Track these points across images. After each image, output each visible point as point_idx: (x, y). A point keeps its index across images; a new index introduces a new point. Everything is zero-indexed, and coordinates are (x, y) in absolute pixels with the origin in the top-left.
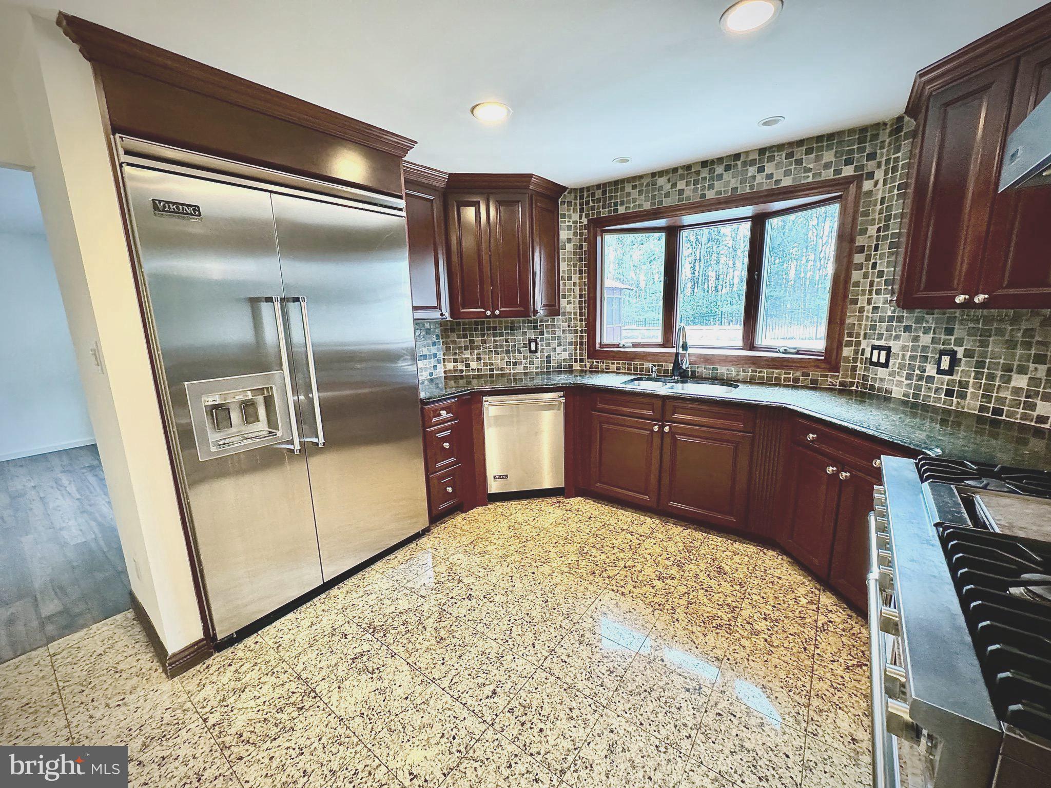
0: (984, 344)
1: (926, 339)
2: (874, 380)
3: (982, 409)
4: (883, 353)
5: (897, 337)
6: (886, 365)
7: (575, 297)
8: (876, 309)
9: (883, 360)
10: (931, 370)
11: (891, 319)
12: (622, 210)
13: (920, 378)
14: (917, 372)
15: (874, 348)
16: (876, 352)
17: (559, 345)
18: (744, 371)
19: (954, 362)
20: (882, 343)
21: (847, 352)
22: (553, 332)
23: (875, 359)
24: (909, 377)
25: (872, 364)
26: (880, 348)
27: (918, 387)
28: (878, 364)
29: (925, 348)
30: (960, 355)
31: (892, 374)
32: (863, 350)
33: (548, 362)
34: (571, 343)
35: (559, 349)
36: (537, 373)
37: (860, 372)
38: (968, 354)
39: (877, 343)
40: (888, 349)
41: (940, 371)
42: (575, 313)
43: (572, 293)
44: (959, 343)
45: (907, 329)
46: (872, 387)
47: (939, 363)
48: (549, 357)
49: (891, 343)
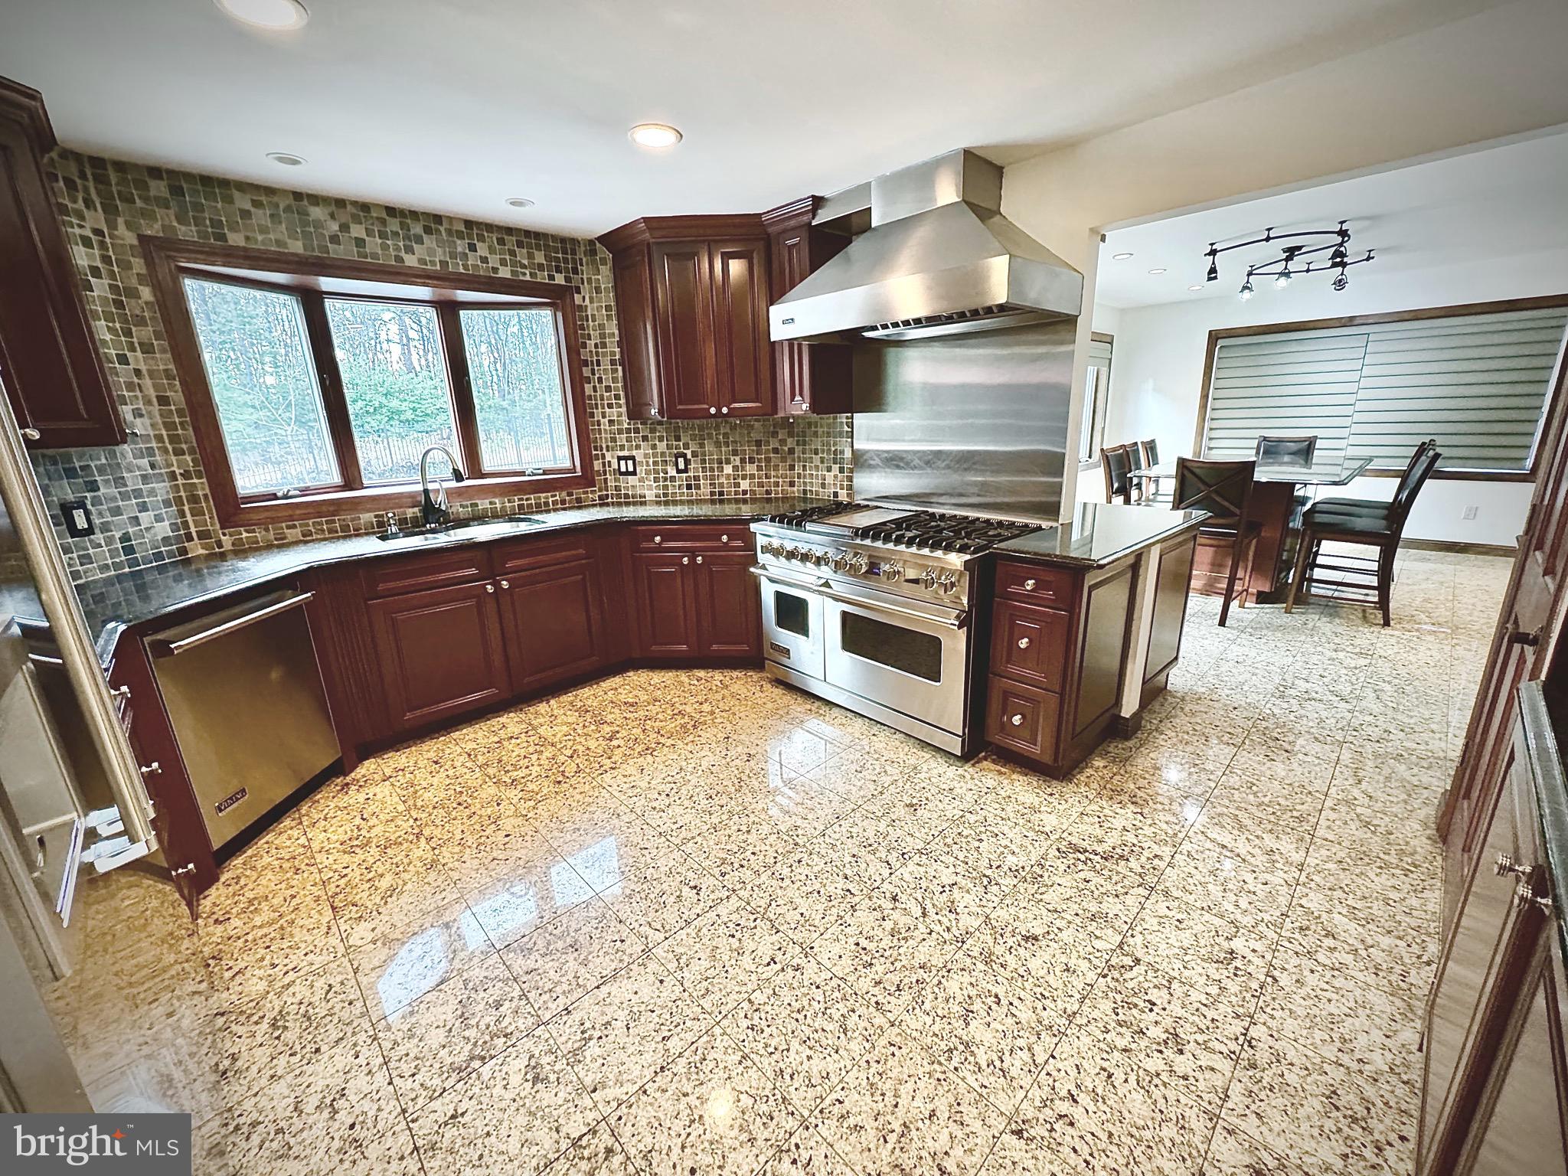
0: (702, 446)
1: (662, 446)
2: (627, 488)
3: (712, 493)
4: (630, 462)
5: (638, 447)
6: (634, 473)
7: (148, 402)
8: (611, 422)
9: (631, 469)
10: (672, 472)
11: (628, 431)
12: (236, 239)
13: (665, 479)
14: (662, 475)
15: (620, 458)
16: (623, 463)
17: (143, 508)
18: (509, 501)
19: (687, 462)
20: (626, 453)
21: (597, 465)
22: (120, 481)
23: (623, 469)
24: (656, 480)
25: (621, 474)
26: (626, 458)
27: (666, 487)
28: (627, 473)
29: (663, 454)
30: (689, 456)
31: (641, 480)
32: (609, 462)
33: (129, 550)
34: (167, 503)
35: (146, 518)
36: (108, 582)
37: (611, 484)
38: (694, 454)
39: (621, 454)
40: (633, 458)
41: (679, 471)
42: (159, 438)
43: (138, 393)
44: (686, 446)
45: (645, 438)
46: (627, 496)
47: (677, 464)
48: (125, 538)
49: (634, 453)
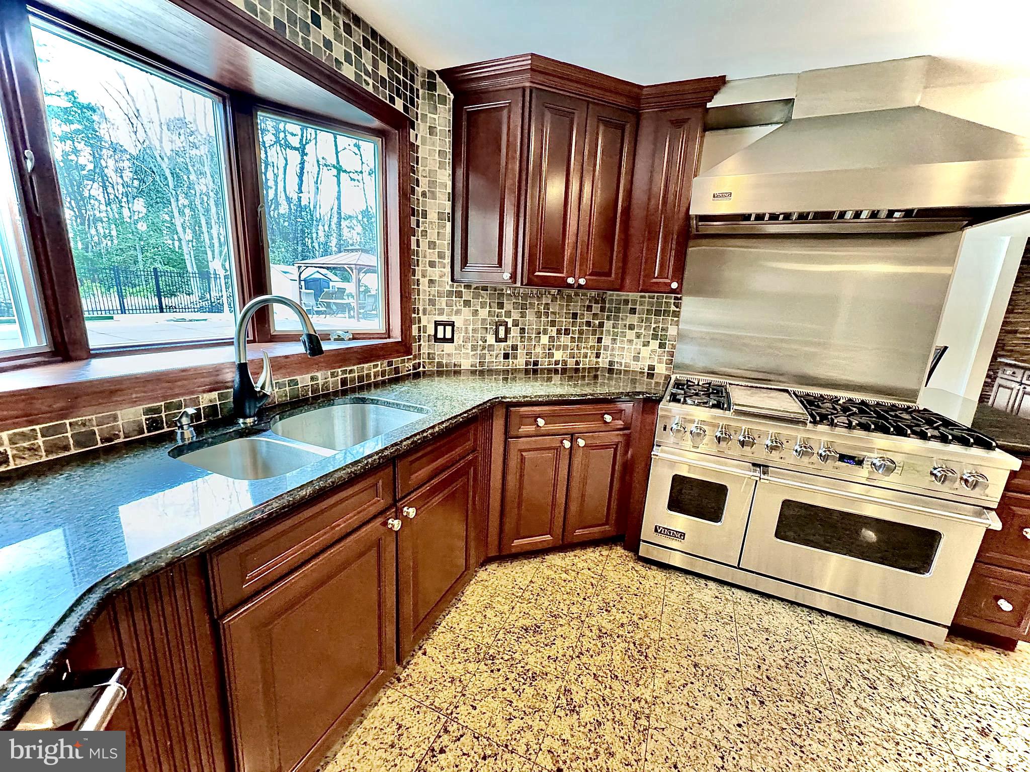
0: (523, 315)
1: (484, 313)
2: (442, 356)
4: (449, 329)
5: (458, 312)
6: (451, 340)
8: (431, 282)
9: (449, 336)
10: (491, 339)
11: (450, 294)
13: (484, 348)
14: (480, 343)
15: (437, 324)
16: (440, 328)
19: (507, 331)
20: (444, 318)
21: (415, 332)
23: (440, 335)
24: (474, 348)
25: (437, 340)
26: (445, 324)
27: (483, 356)
28: (444, 340)
29: (484, 320)
30: (510, 325)
31: (459, 348)
32: (425, 327)
37: (425, 350)
38: (516, 324)
39: (439, 318)
40: (452, 324)
41: (498, 340)
44: (508, 314)
45: (467, 303)
46: (440, 364)
47: (497, 333)
49: (453, 318)
